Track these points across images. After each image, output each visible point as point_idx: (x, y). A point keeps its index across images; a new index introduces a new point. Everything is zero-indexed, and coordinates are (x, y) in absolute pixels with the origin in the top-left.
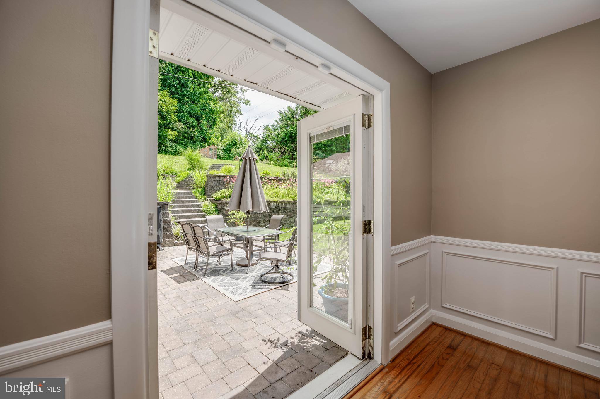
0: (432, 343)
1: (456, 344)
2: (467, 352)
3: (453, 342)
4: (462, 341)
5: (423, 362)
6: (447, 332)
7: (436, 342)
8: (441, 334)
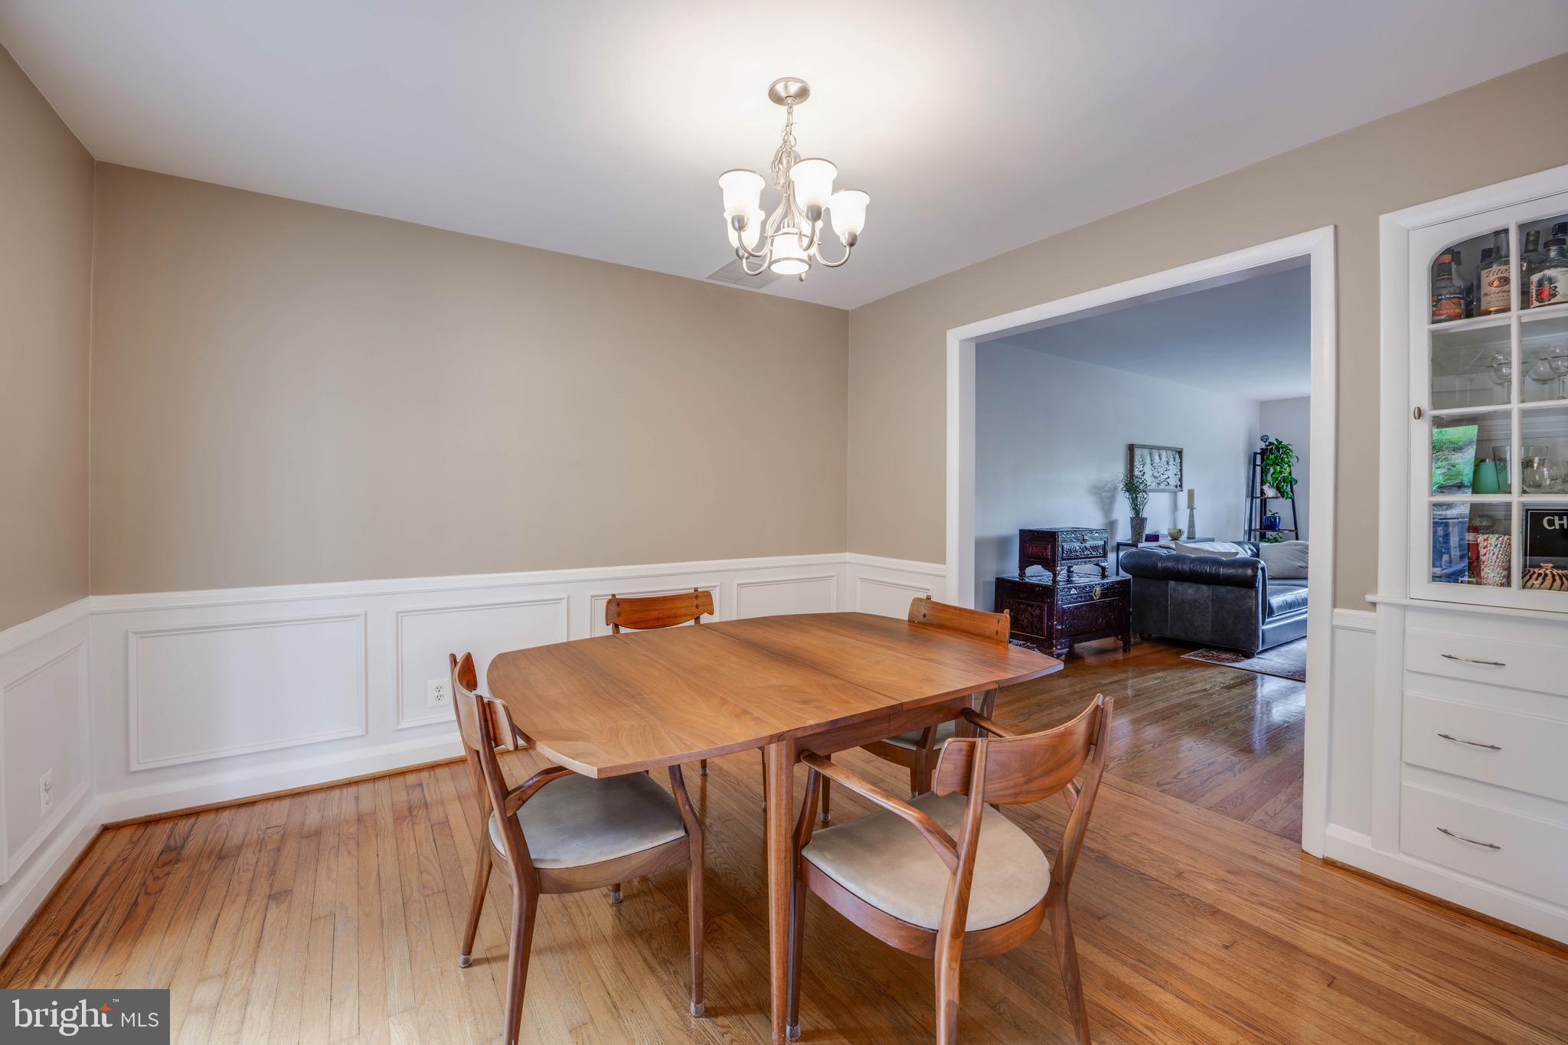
0: (114, 868)
1: (179, 838)
2: (209, 839)
3: (172, 836)
4: (194, 825)
5: (103, 915)
6: (150, 829)
7: (124, 860)
8: (134, 839)
